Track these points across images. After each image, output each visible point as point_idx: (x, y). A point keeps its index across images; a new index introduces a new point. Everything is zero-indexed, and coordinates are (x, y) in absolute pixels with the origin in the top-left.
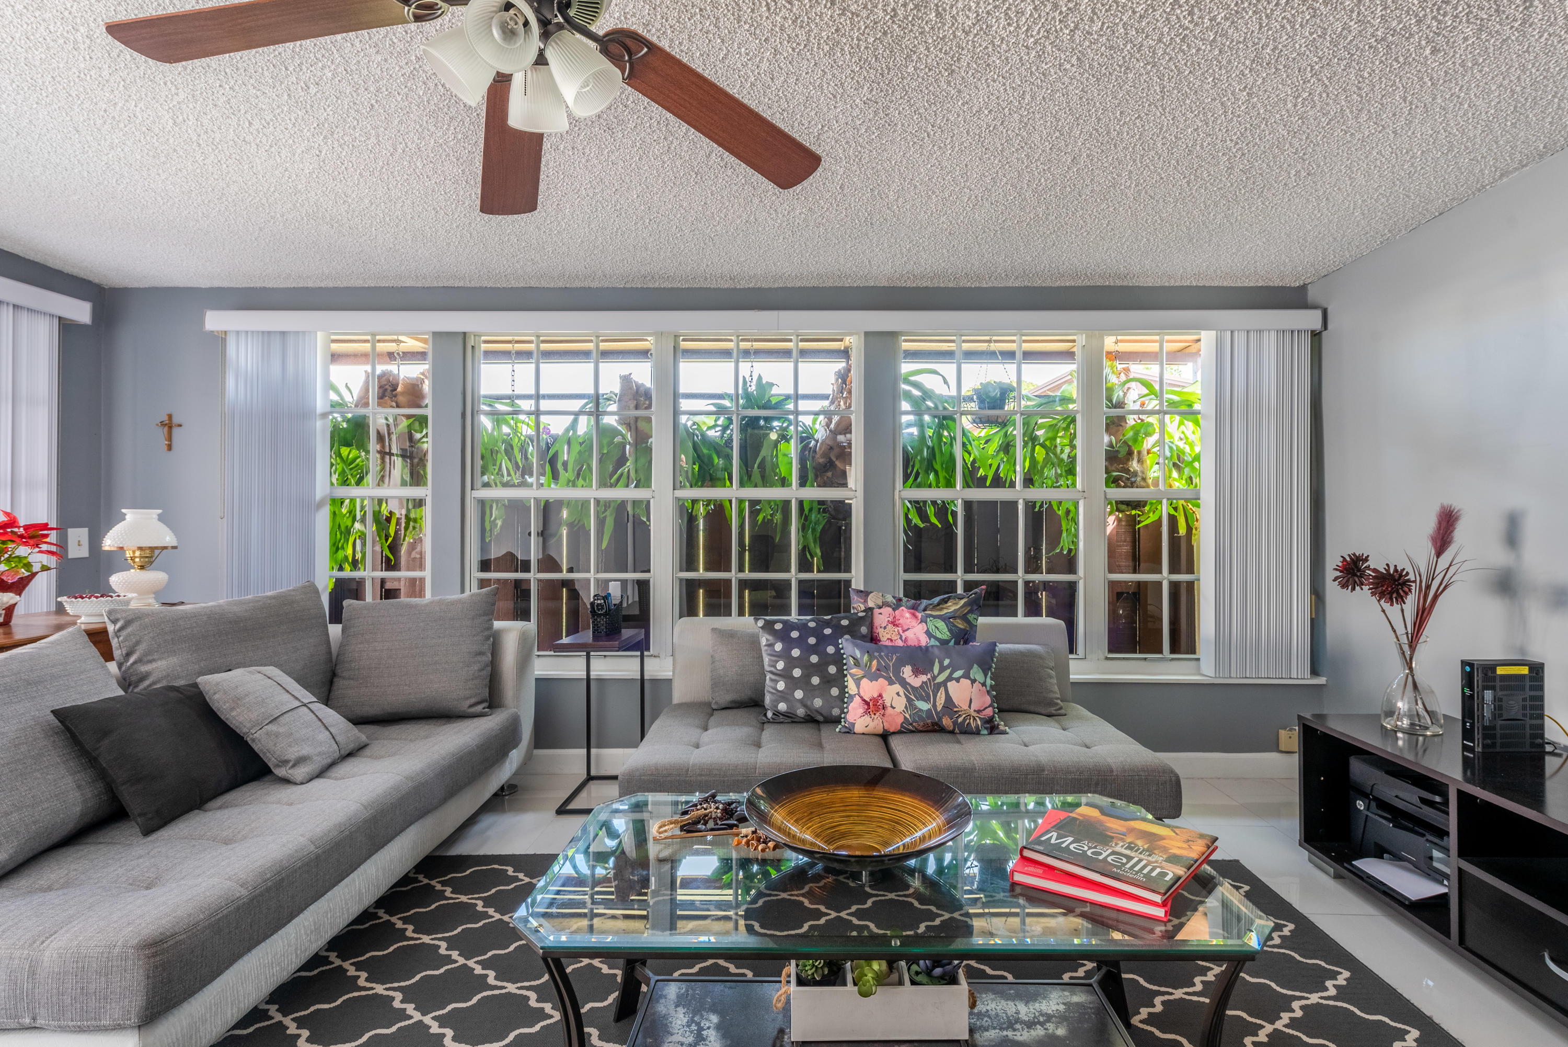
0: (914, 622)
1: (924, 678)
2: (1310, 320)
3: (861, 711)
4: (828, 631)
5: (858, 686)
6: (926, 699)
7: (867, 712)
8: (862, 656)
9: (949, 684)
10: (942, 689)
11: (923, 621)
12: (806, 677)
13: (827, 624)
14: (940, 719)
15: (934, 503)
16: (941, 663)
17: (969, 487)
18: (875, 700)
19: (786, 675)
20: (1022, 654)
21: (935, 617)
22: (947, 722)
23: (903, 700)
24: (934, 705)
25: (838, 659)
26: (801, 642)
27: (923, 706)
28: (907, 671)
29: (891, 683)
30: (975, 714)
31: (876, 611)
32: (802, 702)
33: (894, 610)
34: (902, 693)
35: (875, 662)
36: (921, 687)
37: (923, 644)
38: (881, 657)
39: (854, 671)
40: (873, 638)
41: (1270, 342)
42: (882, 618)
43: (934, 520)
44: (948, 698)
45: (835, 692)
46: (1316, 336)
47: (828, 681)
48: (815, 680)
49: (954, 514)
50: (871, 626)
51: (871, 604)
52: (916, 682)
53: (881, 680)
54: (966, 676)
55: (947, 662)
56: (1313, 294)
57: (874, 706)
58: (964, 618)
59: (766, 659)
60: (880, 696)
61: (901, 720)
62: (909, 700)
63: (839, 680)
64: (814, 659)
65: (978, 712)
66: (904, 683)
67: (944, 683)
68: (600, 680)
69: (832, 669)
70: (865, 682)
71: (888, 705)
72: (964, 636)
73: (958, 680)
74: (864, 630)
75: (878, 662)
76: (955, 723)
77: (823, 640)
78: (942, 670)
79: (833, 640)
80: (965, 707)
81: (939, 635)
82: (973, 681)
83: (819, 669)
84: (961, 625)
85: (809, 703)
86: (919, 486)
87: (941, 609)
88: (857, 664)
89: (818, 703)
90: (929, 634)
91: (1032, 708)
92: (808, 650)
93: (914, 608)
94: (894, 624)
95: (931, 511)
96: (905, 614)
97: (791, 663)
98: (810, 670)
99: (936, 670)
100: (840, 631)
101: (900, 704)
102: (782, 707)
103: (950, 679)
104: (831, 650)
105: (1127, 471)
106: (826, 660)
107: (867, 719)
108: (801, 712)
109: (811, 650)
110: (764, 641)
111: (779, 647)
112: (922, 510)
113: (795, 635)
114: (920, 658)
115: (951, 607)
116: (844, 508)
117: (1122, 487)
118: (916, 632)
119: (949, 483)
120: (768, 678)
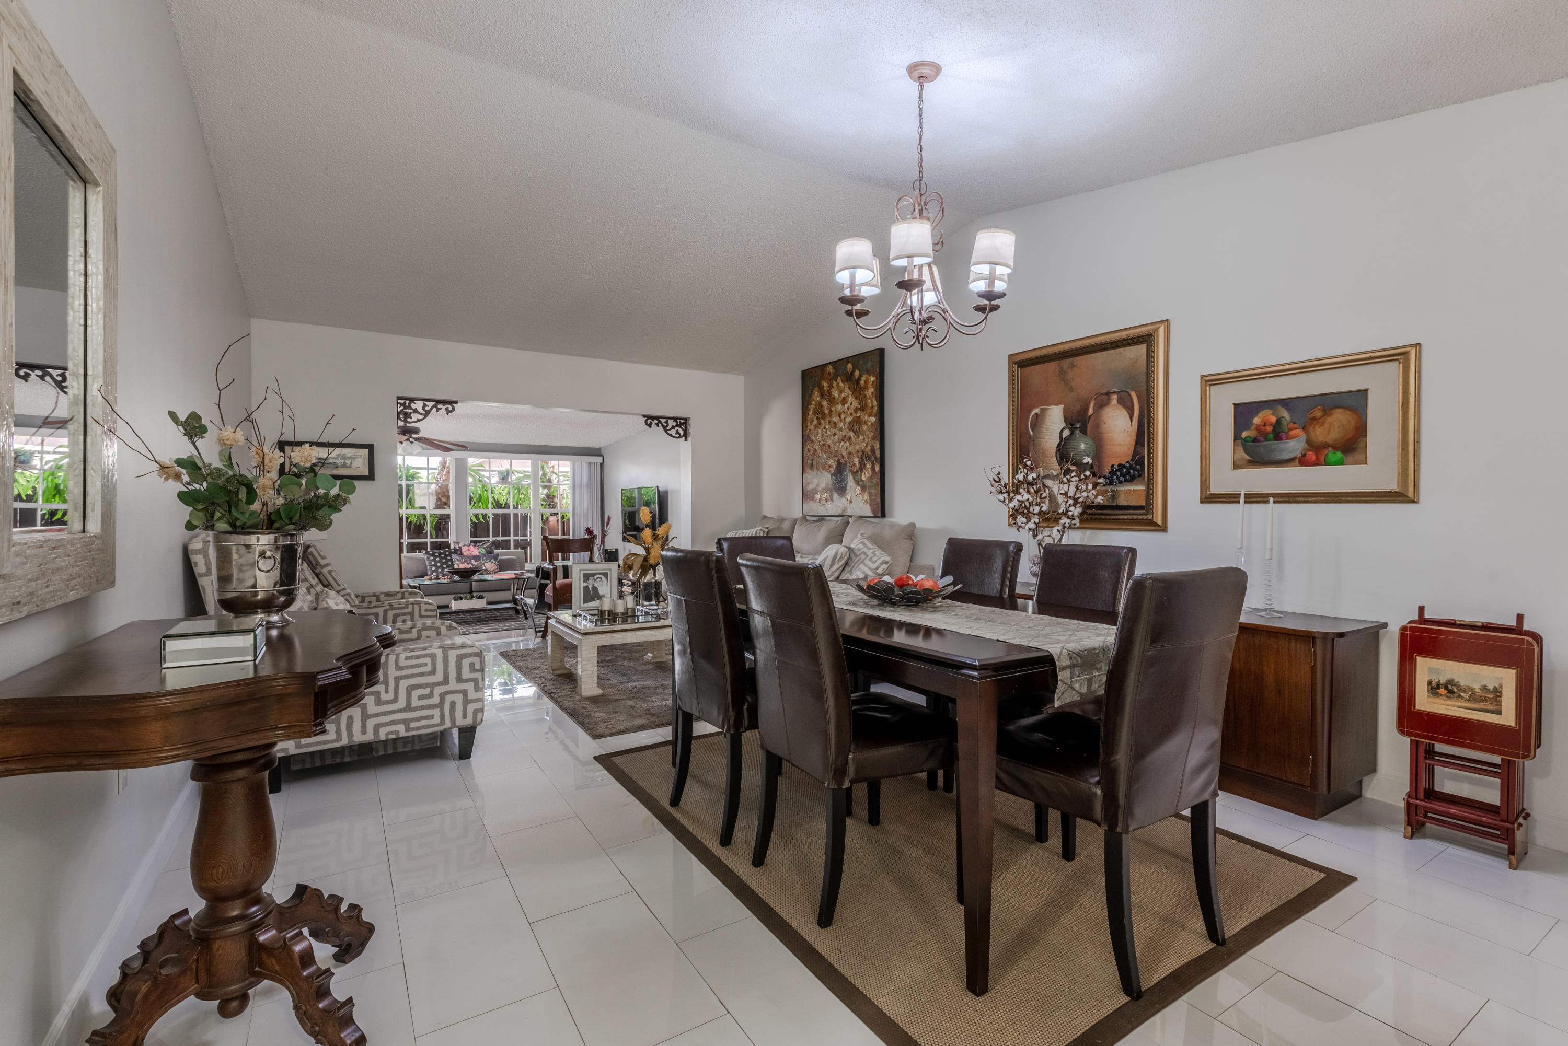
1: (478, 563)
2: (599, 460)
4: (447, 553)
8: (460, 558)
11: (478, 549)
12: (441, 566)
13: (447, 551)
15: (482, 514)
17: (495, 508)
19: (435, 565)
20: (510, 559)
21: (481, 548)
25: (451, 560)
26: (438, 556)
28: (473, 561)
30: (492, 570)
31: (463, 548)
33: (468, 547)
37: (478, 555)
38: (465, 558)
39: (457, 562)
40: (462, 554)
41: (585, 466)
42: (464, 550)
43: (482, 520)
44: (485, 567)
46: (601, 464)
47: (448, 566)
48: (445, 567)
49: (489, 517)
50: (461, 551)
51: (460, 545)
53: (465, 564)
54: (490, 561)
55: (484, 558)
56: (603, 452)
58: (490, 548)
59: (427, 563)
64: (444, 560)
67: (483, 563)
69: (450, 563)
72: (490, 552)
73: (487, 562)
74: (459, 552)
77: (446, 556)
79: (450, 555)
80: (489, 569)
81: (482, 553)
83: (446, 564)
84: (488, 550)
86: (476, 508)
87: (483, 546)
88: (458, 560)
90: (479, 552)
92: (440, 559)
93: (475, 546)
94: (468, 550)
95: (480, 517)
96: (472, 548)
97: (436, 563)
98: (442, 564)
99: (481, 560)
100: (451, 553)
104: (449, 558)
105: (553, 502)
106: (447, 561)
109: (443, 558)
110: (426, 557)
111: (432, 558)
112: (477, 516)
113: (437, 554)
114: (477, 558)
115: (486, 545)
116: (448, 516)
117: (552, 508)
118: (475, 551)
119: (487, 507)
120: (428, 567)
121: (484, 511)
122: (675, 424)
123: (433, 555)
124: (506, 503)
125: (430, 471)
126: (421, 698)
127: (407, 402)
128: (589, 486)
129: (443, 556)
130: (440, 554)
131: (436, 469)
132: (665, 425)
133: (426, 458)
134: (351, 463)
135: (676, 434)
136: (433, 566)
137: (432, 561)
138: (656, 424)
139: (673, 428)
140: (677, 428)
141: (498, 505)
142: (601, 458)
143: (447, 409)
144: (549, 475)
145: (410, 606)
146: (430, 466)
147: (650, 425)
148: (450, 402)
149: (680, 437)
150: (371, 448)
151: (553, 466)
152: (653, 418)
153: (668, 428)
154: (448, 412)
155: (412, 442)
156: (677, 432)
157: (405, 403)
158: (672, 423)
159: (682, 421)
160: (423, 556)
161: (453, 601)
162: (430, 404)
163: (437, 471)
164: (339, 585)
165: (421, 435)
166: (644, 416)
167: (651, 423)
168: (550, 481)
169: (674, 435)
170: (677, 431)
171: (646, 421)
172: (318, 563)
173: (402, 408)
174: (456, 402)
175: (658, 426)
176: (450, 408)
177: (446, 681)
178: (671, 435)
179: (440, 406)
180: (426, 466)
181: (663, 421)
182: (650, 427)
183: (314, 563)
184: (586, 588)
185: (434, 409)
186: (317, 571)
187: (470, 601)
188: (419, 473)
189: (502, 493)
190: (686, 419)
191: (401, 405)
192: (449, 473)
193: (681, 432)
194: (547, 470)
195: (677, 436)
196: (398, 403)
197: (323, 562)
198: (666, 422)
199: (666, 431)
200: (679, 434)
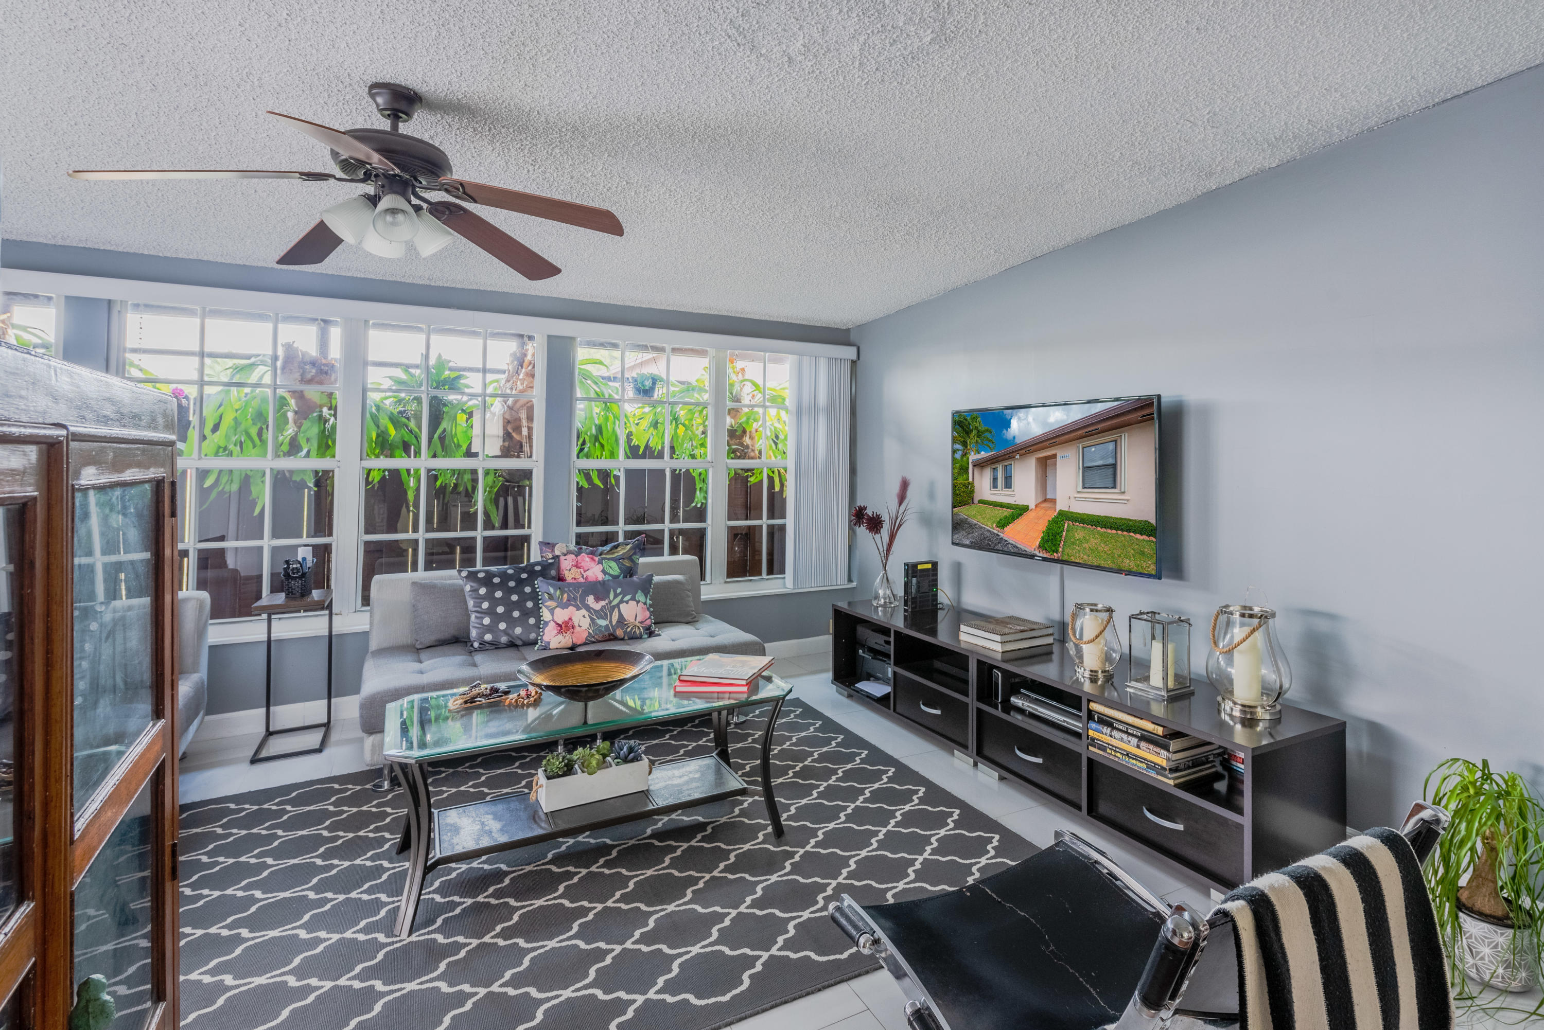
0: (593, 564)
1: (603, 603)
2: (850, 353)
3: (556, 632)
4: (524, 576)
5: (552, 614)
6: (605, 618)
7: (560, 632)
8: (555, 592)
9: (621, 606)
10: (616, 610)
11: (600, 562)
12: (508, 612)
13: (523, 569)
14: (615, 631)
15: (599, 471)
16: (615, 591)
18: (566, 623)
19: (491, 612)
20: (669, 582)
21: (609, 559)
22: (619, 633)
23: (588, 620)
24: (611, 622)
25: (534, 596)
26: (502, 586)
27: (603, 623)
28: (590, 600)
29: (578, 609)
30: (639, 625)
31: (562, 558)
32: (505, 632)
33: (577, 556)
34: (587, 616)
35: (565, 596)
36: (601, 609)
37: (600, 579)
38: (570, 591)
39: (549, 603)
40: (561, 579)
41: (824, 366)
42: (566, 563)
43: (597, 482)
44: (620, 615)
45: (532, 621)
46: (853, 363)
47: (526, 614)
48: (516, 614)
49: (617, 478)
50: (559, 569)
51: (557, 553)
52: (597, 606)
53: (571, 608)
54: (633, 599)
55: (619, 590)
56: (857, 335)
57: (565, 627)
58: (630, 559)
59: (471, 603)
60: (571, 619)
61: (586, 634)
62: (592, 620)
63: (536, 612)
64: (514, 598)
65: (641, 623)
66: (588, 608)
67: (618, 606)
68: (280, 641)
69: (530, 604)
70: (558, 611)
71: (576, 624)
72: (629, 572)
73: (627, 602)
74: (553, 573)
75: (568, 595)
76: (625, 632)
77: (521, 583)
78: (616, 596)
79: (530, 581)
80: (632, 620)
81: (612, 572)
82: (638, 602)
83: (519, 605)
84: (627, 563)
85: (511, 632)
86: (587, 456)
87: (613, 553)
88: (551, 597)
89: (518, 630)
90: (604, 571)
91: (676, 619)
92: (509, 591)
93: (592, 553)
94: (577, 566)
95: (594, 476)
96: (585, 559)
97: (495, 602)
98: (511, 606)
99: (612, 596)
100: (533, 574)
101: (586, 623)
102: (488, 637)
103: (621, 602)
104: (528, 590)
105: (743, 446)
106: (524, 598)
107: (560, 637)
108: (504, 639)
109: (511, 591)
110: (468, 588)
111: (483, 591)
112: (587, 475)
113: (496, 580)
114: (599, 589)
115: (621, 552)
116: (527, 474)
117: (739, 458)
118: (595, 571)
119: (612, 455)
120: (473, 617)
121: (603, 463)
123: (487, 581)
124: (647, 446)
125: (490, 377)
128: (830, 411)
129: (512, 582)
130: (505, 576)
131: (503, 369)
136: (486, 611)
137: (484, 598)
141: (634, 452)
142: (857, 348)
160: (460, 582)
163: (503, 377)
180: (481, 366)
192: (533, 376)
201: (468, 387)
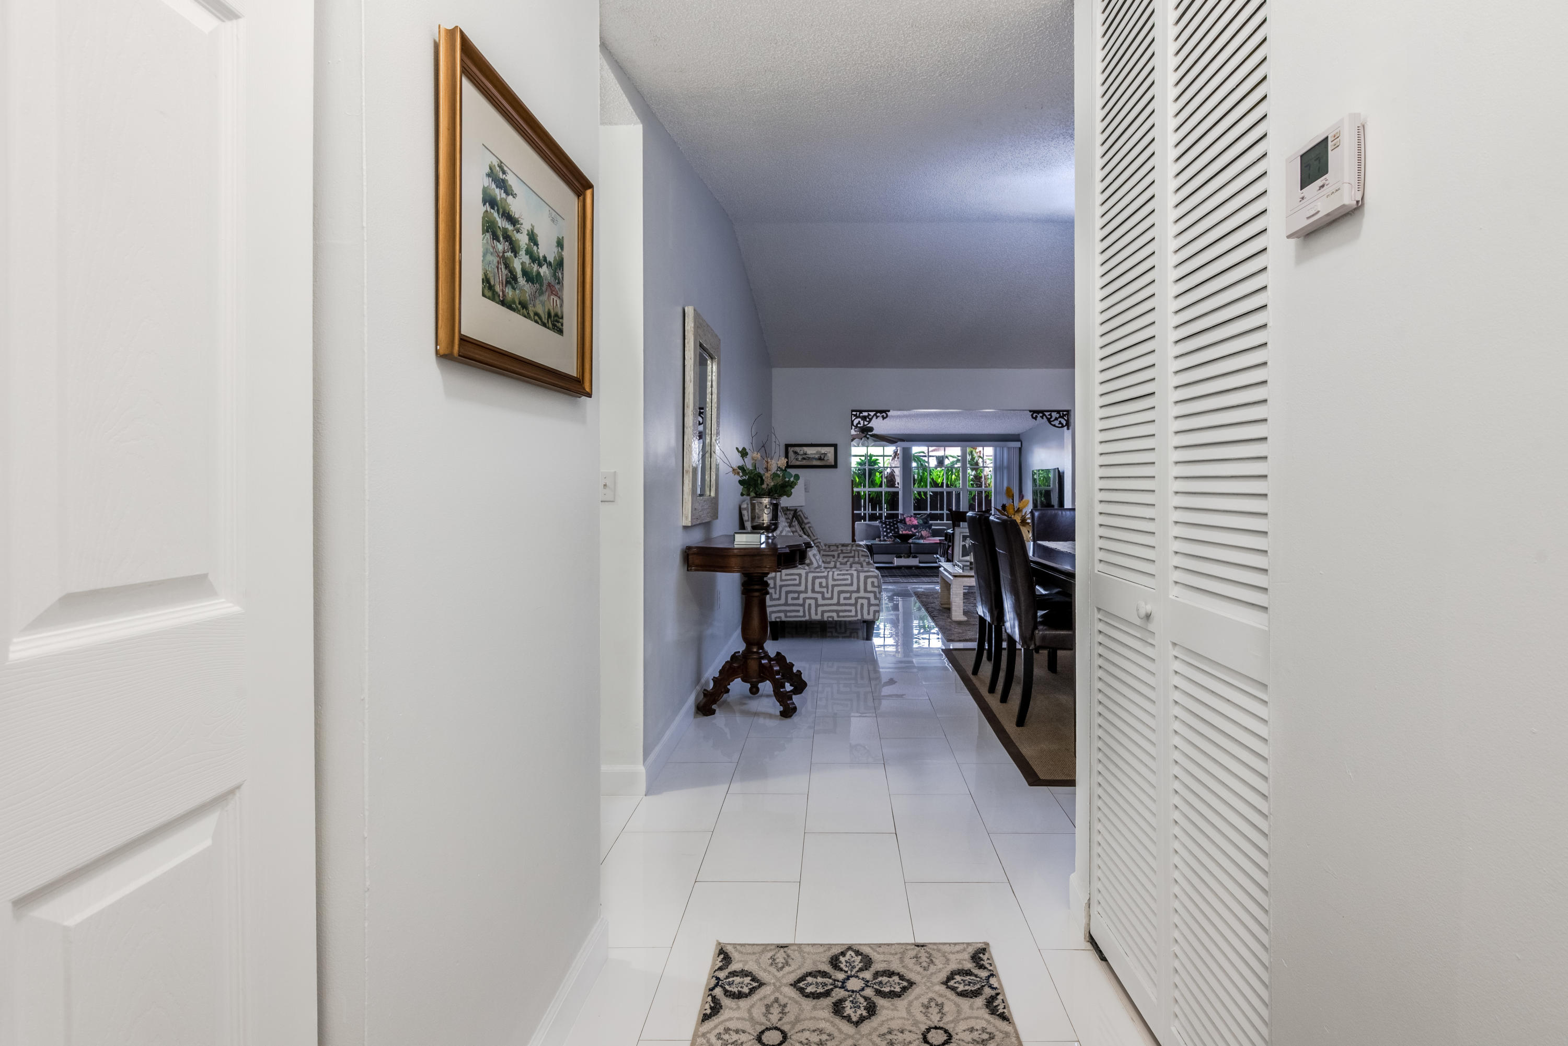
1: (916, 530)
2: (1018, 445)
5: (902, 532)
11: (918, 519)
13: (895, 521)
15: (923, 492)
16: (920, 527)
17: (933, 487)
19: (887, 531)
25: (898, 528)
26: (889, 525)
28: (913, 529)
29: (909, 531)
33: (910, 518)
35: (905, 527)
40: (905, 523)
41: (1006, 451)
42: (907, 520)
43: (923, 496)
46: (1020, 448)
49: (927, 494)
50: (905, 521)
51: (906, 516)
54: (925, 530)
56: (1021, 438)
59: (881, 529)
63: (898, 532)
64: (893, 528)
69: (897, 530)
72: (926, 523)
73: (923, 531)
74: (903, 522)
77: (894, 524)
79: (896, 524)
84: (925, 520)
86: (918, 487)
87: (921, 517)
88: (902, 528)
90: (918, 522)
92: (891, 526)
93: (916, 517)
94: (911, 520)
95: (922, 494)
96: (914, 518)
97: (887, 529)
98: (891, 530)
100: (898, 522)
104: (896, 526)
105: (979, 482)
106: (895, 528)
109: (892, 526)
110: (881, 524)
111: (885, 525)
112: (918, 493)
113: (888, 523)
114: (916, 527)
115: (923, 517)
116: (897, 493)
117: (979, 487)
118: (915, 522)
119: (926, 487)
120: (882, 533)
121: (924, 489)
122: (1058, 416)
123: (886, 523)
125: (886, 458)
126: (845, 598)
127: (858, 413)
128: (1009, 467)
129: (892, 524)
130: (890, 522)
131: (891, 456)
132: (1049, 417)
133: (882, 448)
134: (824, 457)
135: (1059, 424)
136: (885, 532)
137: (884, 528)
138: (1041, 417)
139: (1056, 419)
140: (1059, 419)
141: (935, 484)
142: (1020, 443)
143: (883, 416)
144: (976, 458)
145: (853, 552)
146: (885, 454)
147: (1035, 418)
148: (885, 411)
149: (1063, 426)
150: (835, 446)
151: (980, 451)
152: (1038, 412)
153: (1051, 420)
154: (884, 418)
155: (868, 438)
156: (1060, 423)
157: (857, 414)
158: (1054, 415)
159: (1065, 413)
161: (895, 558)
162: (872, 414)
163: (891, 458)
164: (814, 536)
165: (874, 432)
166: (1030, 411)
167: (1036, 417)
168: (977, 464)
169: (1057, 425)
170: (1060, 421)
171: (1032, 415)
172: (803, 522)
173: (855, 417)
174: (889, 411)
175: (1043, 418)
176: (885, 416)
177: (858, 591)
178: (1054, 426)
179: (878, 414)
180: (882, 454)
181: (1047, 414)
182: (1036, 420)
183: (801, 521)
184: (964, 546)
185: (875, 417)
186: (803, 527)
187: (907, 559)
188: (877, 460)
189: (939, 475)
190: (1068, 411)
191: (855, 415)
192: (898, 460)
193: (1064, 423)
194: (975, 455)
195: (1060, 425)
196: (852, 414)
197: (806, 521)
198: (1050, 415)
199: (1050, 422)
200: (1062, 424)
201: (879, 463)
